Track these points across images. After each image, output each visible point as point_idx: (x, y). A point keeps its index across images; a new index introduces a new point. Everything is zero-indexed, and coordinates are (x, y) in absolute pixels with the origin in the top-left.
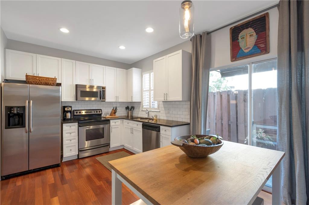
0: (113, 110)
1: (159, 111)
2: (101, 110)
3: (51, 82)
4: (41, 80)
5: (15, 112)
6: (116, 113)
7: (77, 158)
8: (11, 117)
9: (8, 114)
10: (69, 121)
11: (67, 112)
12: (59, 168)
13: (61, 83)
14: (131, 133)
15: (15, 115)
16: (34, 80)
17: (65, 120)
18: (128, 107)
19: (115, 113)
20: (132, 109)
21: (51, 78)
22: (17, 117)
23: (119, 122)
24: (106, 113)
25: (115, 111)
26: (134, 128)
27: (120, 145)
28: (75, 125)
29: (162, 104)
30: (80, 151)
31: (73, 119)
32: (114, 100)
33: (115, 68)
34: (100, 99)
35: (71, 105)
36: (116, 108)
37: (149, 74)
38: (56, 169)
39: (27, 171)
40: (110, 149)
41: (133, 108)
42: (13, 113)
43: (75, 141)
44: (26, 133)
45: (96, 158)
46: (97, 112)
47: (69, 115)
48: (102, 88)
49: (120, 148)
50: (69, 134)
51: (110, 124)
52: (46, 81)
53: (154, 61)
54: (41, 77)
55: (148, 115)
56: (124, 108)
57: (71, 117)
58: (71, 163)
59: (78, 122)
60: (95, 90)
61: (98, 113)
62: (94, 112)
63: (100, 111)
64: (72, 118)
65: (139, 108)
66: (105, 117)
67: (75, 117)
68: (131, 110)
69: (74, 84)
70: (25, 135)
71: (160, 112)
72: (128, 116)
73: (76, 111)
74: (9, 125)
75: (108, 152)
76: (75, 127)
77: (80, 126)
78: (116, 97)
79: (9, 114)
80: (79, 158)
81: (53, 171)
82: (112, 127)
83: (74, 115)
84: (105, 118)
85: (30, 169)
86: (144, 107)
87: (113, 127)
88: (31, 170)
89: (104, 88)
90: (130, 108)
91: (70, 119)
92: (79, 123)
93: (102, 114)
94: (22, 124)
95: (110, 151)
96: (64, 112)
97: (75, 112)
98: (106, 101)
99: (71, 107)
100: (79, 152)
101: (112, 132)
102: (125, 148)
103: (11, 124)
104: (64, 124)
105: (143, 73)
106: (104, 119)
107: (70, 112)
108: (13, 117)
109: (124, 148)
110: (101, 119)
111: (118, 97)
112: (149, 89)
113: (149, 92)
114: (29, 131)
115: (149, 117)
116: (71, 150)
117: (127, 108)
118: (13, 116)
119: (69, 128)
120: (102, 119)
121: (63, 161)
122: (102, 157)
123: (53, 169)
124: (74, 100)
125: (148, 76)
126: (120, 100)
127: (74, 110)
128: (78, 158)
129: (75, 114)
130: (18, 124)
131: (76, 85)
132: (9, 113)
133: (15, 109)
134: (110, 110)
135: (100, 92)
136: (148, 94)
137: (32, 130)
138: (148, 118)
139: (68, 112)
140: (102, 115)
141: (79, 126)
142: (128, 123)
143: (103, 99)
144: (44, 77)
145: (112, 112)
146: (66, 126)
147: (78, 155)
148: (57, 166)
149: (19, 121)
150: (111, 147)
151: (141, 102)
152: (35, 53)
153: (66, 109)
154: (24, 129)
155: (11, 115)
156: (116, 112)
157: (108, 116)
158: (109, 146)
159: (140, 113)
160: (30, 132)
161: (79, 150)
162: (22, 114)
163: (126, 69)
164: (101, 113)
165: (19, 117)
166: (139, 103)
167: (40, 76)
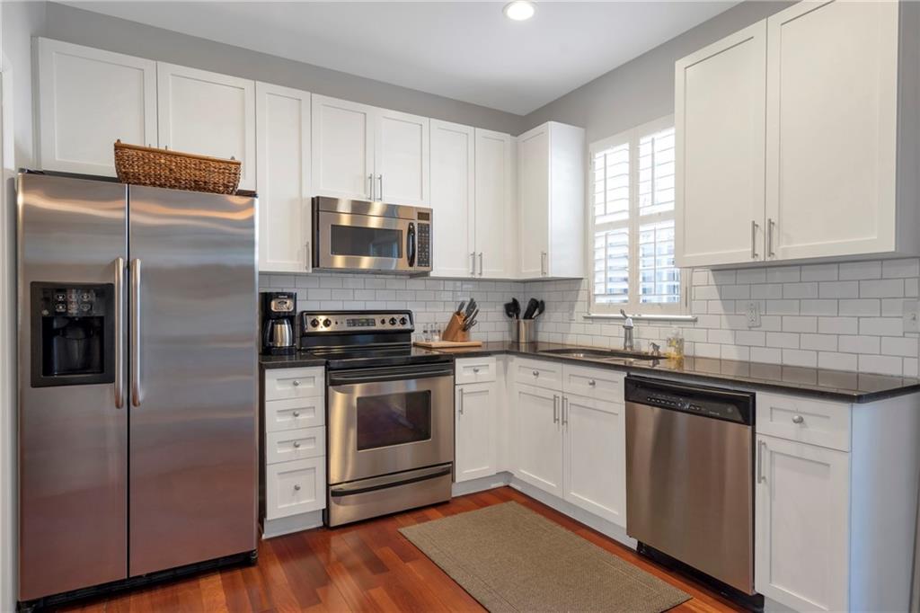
0: (458, 313)
1: (689, 317)
2: (409, 313)
3: (215, 178)
4: (176, 166)
5: (74, 310)
6: (472, 329)
7: (321, 524)
8: (56, 332)
9: (45, 319)
10: (287, 360)
11: (280, 317)
12: (253, 570)
13: (254, 190)
14: (555, 420)
15: (73, 323)
16: (147, 168)
17: (270, 354)
18: (515, 301)
19: (465, 329)
20: (536, 313)
21: (218, 161)
22: (81, 334)
23: (490, 365)
24: (429, 330)
25: (464, 319)
26: (571, 399)
27: (494, 473)
28: (314, 377)
29: (712, 281)
30: (335, 494)
31: (300, 350)
32: (463, 271)
33: (470, 129)
34: (411, 264)
35: (293, 291)
36: (472, 305)
37: (626, 146)
38: (238, 573)
39: (122, 581)
40: (454, 486)
41: (537, 307)
42: (61, 313)
43: (311, 447)
44: (118, 406)
45: (402, 530)
46: (393, 321)
47: (284, 333)
48: (416, 217)
49: (494, 486)
50: (289, 418)
51: (454, 374)
52: (197, 173)
53: (680, 65)
54: (176, 155)
55: (628, 337)
56: (501, 308)
57: (293, 340)
58: (297, 545)
59: (327, 364)
60: (374, 223)
61: (398, 326)
62: (383, 322)
63: (407, 317)
64: (297, 345)
65: (572, 308)
66: (424, 342)
67: (306, 340)
68: (528, 315)
69: (303, 196)
70: (113, 419)
71: (695, 321)
72: (517, 342)
73: (313, 317)
74: (47, 368)
75: (446, 503)
76: (311, 386)
77: (334, 383)
78: (474, 254)
79: (47, 322)
80: (332, 525)
81: (230, 587)
82: (462, 390)
83: (304, 335)
84: (429, 348)
85: (131, 576)
86: (599, 300)
87: (466, 389)
88: (140, 577)
89: (425, 215)
90: (524, 307)
91: (290, 351)
92: (328, 369)
93: (413, 331)
94: (102, 370)
95: (453, 496)
96: (268, 318)
97: (309, 319)
98: (432, 274)
99: (292, 296)
100: (331, 497)
101: (461, 411)
102: (512, 485)
103: (56, 366)
104: (268, 373)
105: (592, 146)
106: (423, 353)
107: (290, 317)
108: (64, 335)
109: (508, 486)
110: (409, 352)
111: (480, 255)
112: (626, 216)
113: (626, 230)
114: (131, 400)
115: (631, 347)
116: (297, 488)
117: (512, 308)
118: (63, 332)
119: (287, 388)
120: (414, 352)
121: (264, 537)
122: (426, 524)
123: (227, 575)
124: (307, 268)
125: (625, 156)
126: (488, 273)
127: (302, 313)
128: (326, 525)
129: (310, 329)
130: (86, 367)
131: (316, 202)
132: (45, 313)
133: (74, 297)
134: (444, 316)
135: (411, 231)
136: (626, 239)
137: (141, 396)
138: (628, 350)
139: (284, 317)
140: (413, 335)
141: (330, 383)
142: (536, 374)
143: (420, 263)
144: (189, 157)
145: (453, 321)
146: (278, 380)
147: (326, 513)
148: (243, 561)
149: (87, 352)
150: (458, 480)
151: (582, 279)
152: (152, 59)
153: (274, 306)
154: (107, 386)
155: (55, 325)
156: (471, 324)
157: (436, 341)
158: (450, 475)
159: (575, 328)
160: (135, 405)
161: (333, 488)
162: (101, 319)
163: (512, 135)
164: (408, 326)
165: (88, 336)
166: (571, 285)
167: (171, 149)
